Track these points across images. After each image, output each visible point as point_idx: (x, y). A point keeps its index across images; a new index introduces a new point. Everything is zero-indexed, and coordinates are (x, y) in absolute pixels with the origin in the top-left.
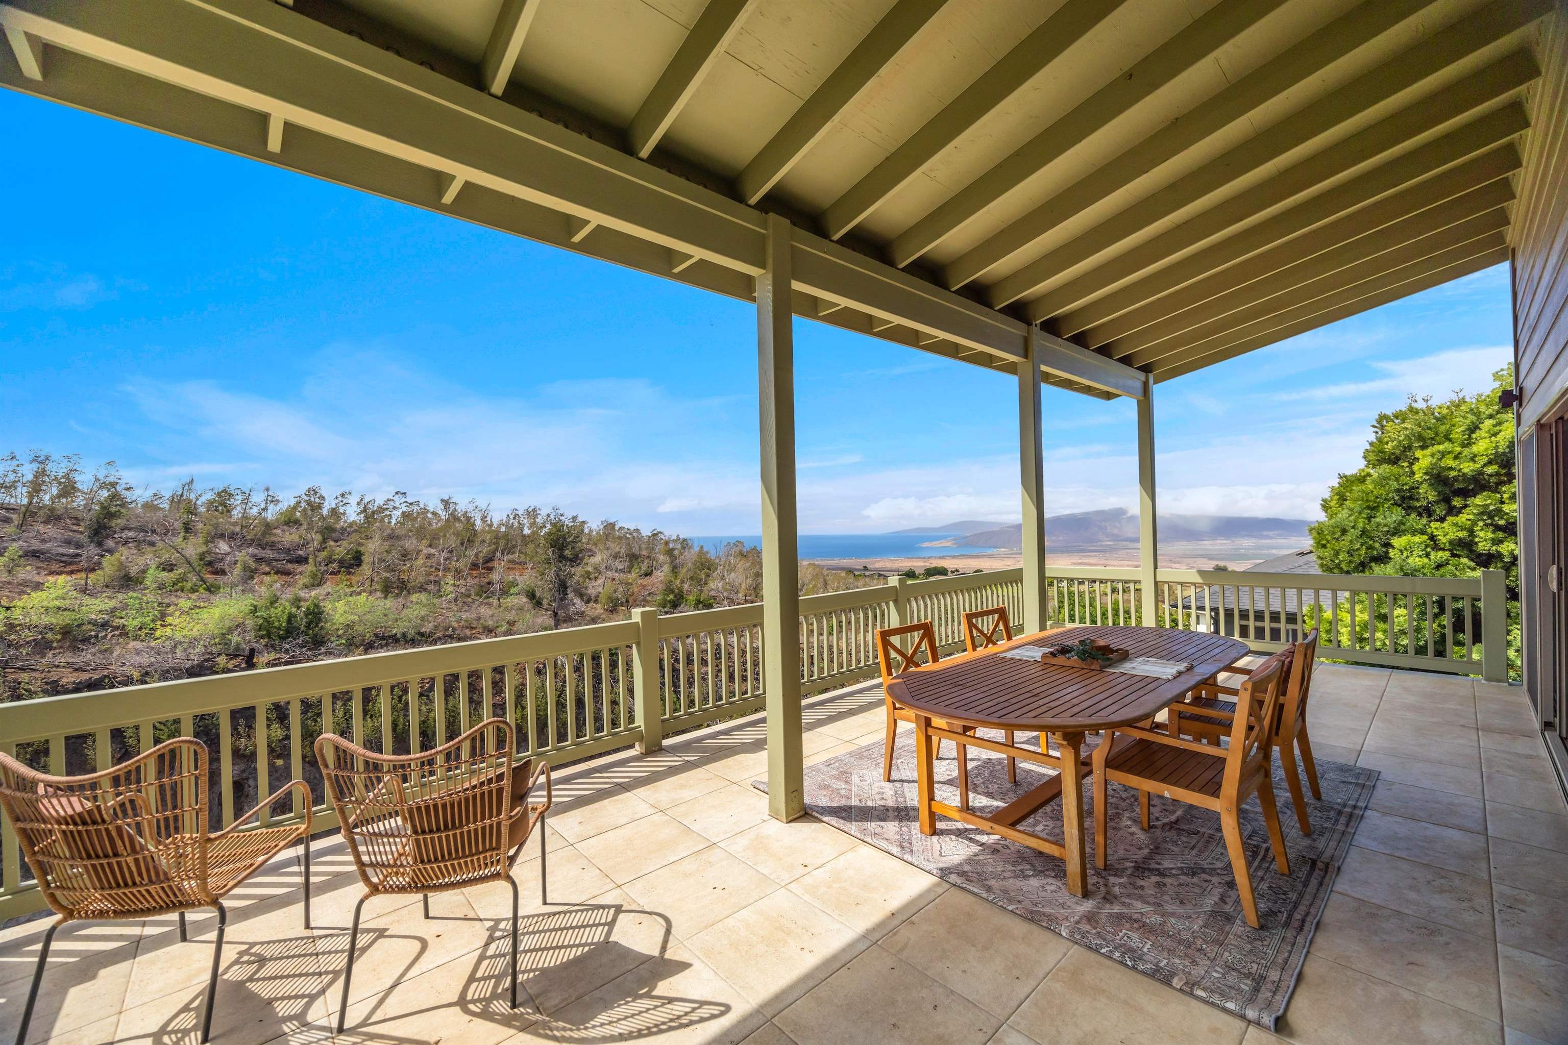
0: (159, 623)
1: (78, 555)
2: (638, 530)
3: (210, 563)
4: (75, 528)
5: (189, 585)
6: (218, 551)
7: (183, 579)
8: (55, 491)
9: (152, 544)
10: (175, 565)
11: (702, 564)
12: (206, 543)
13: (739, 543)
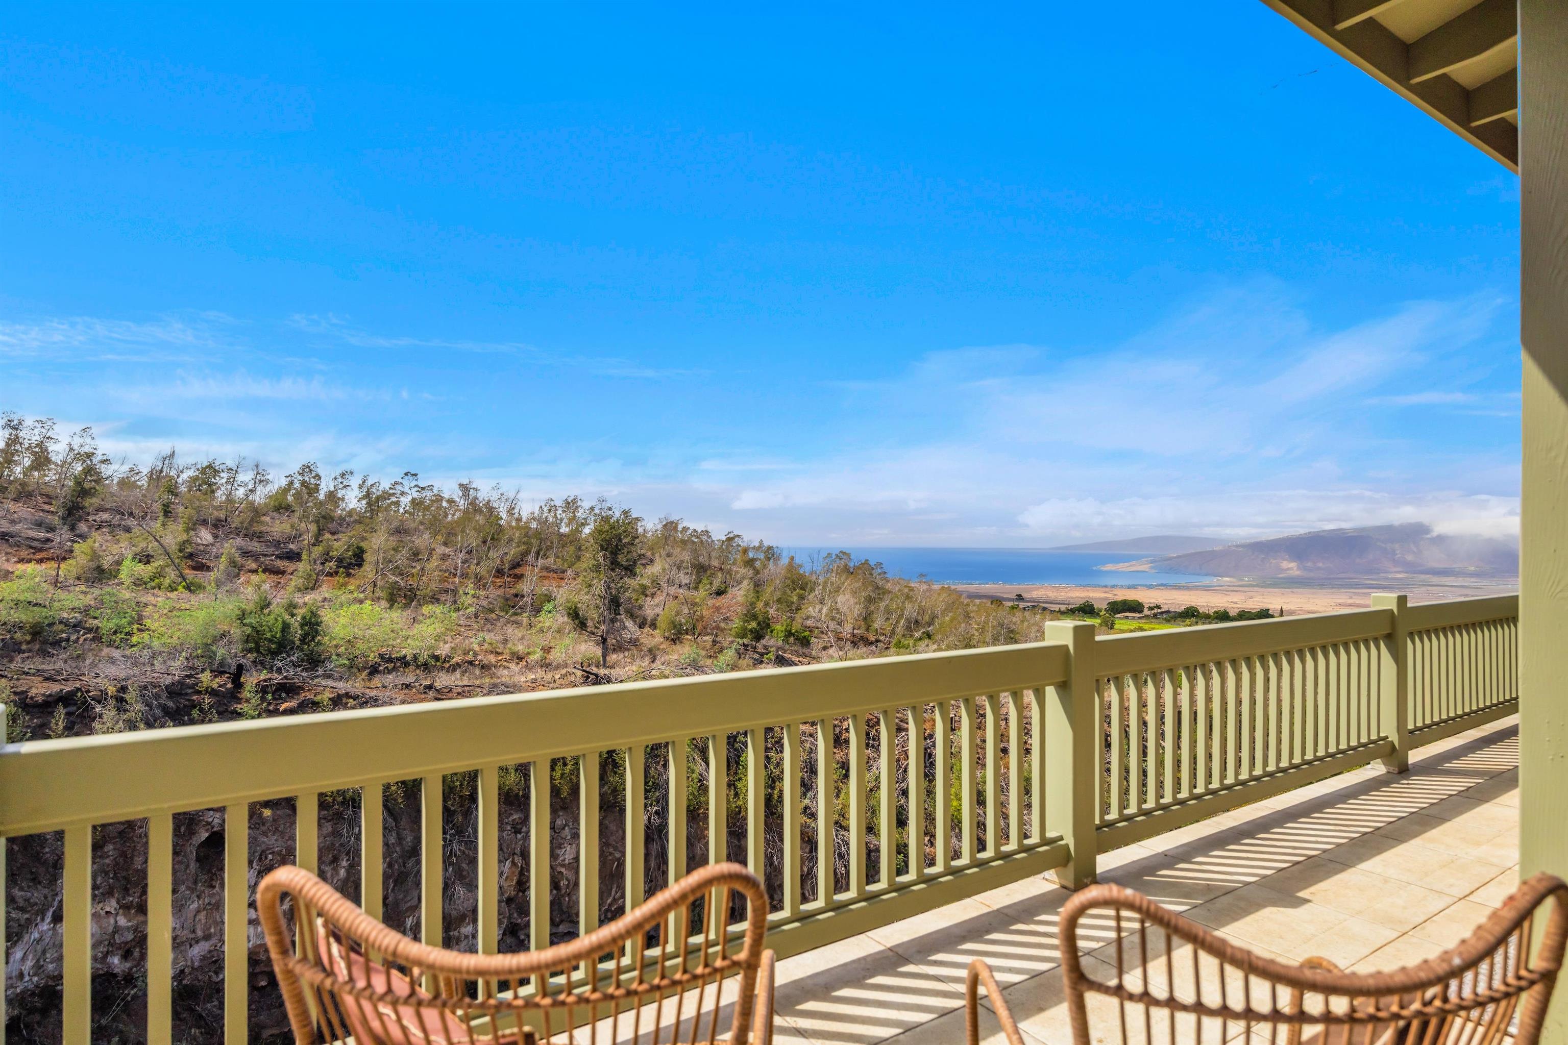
0: (136, 626)
1: (48, 540)
2: (707, 531)
3: (191, 556)
4: (46, 507)
5: (167, 581)
6: (199, 541)
7: (159, 574)
8: (27, 462)
9: (128, 530)
10: (152, 557)
11: (793, 582)
12: (187, 530)
13: (843, 555)
